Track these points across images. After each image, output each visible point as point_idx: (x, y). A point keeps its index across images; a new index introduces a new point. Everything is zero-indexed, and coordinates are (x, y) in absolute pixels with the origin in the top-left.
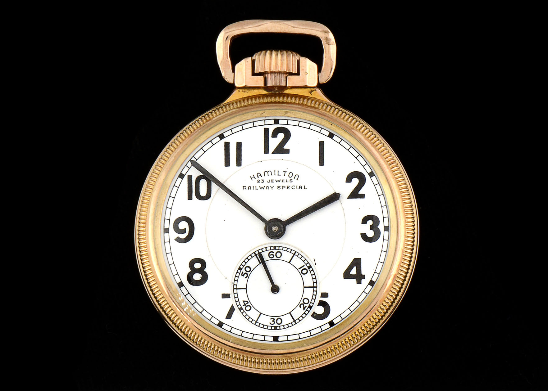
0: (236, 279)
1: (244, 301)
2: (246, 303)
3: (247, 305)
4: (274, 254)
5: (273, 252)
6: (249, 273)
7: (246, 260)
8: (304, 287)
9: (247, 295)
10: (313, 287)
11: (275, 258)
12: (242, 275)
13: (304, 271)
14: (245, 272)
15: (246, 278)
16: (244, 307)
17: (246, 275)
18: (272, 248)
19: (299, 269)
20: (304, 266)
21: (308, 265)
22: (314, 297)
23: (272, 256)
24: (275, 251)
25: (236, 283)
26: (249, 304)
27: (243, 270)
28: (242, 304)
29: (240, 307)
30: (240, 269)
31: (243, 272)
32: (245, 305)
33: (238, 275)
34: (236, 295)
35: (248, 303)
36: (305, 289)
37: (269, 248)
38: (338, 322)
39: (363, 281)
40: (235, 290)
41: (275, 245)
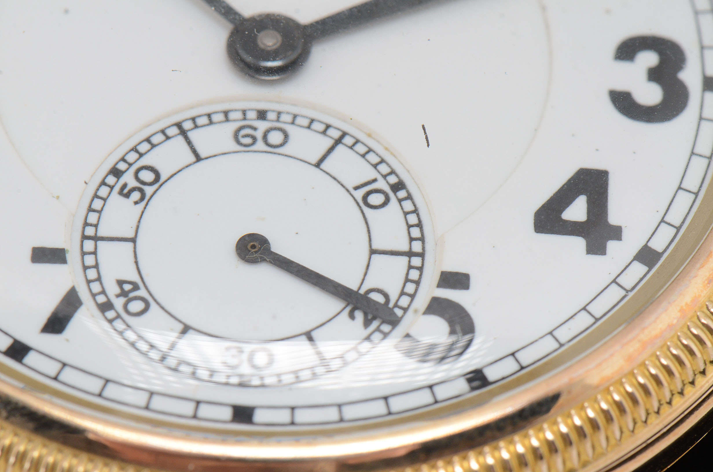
0: (97, 204)
1: (120, 283)
2: (127, 287)
3: (132, 295)
4: (259, 134)
5: (255, 129)
6: (149, 190)
7: (144, 147)
8: (373, 252)
9: (136, 263)
10: (410, 254)
11: (260, 145)
12: (121, 193)
13: (376, 199)
14: (132, 183)
15: (136, 203)
16: (119, 303)
17: (136, 195)
18: (251, 115)
19: (356, 188)
20: (375, 180)
21: (393, 179)
22: (410, 288)
23: (248, 141)
24: (262, 126)
25: (93, 218)
26: (142, 292)
27: (129, 179)
28: (113, 290)
29: (101, 299)
30: (116, 172)
31: (125, 186)
32: (123, 294)
33: (104, 191)
34: (90, 260)
35: (136, 287)
36: (374, 256)
37: (238, 115)
38: (503, 378)
39: (612, 245)
40: (89, 245)
41: (262, 106)
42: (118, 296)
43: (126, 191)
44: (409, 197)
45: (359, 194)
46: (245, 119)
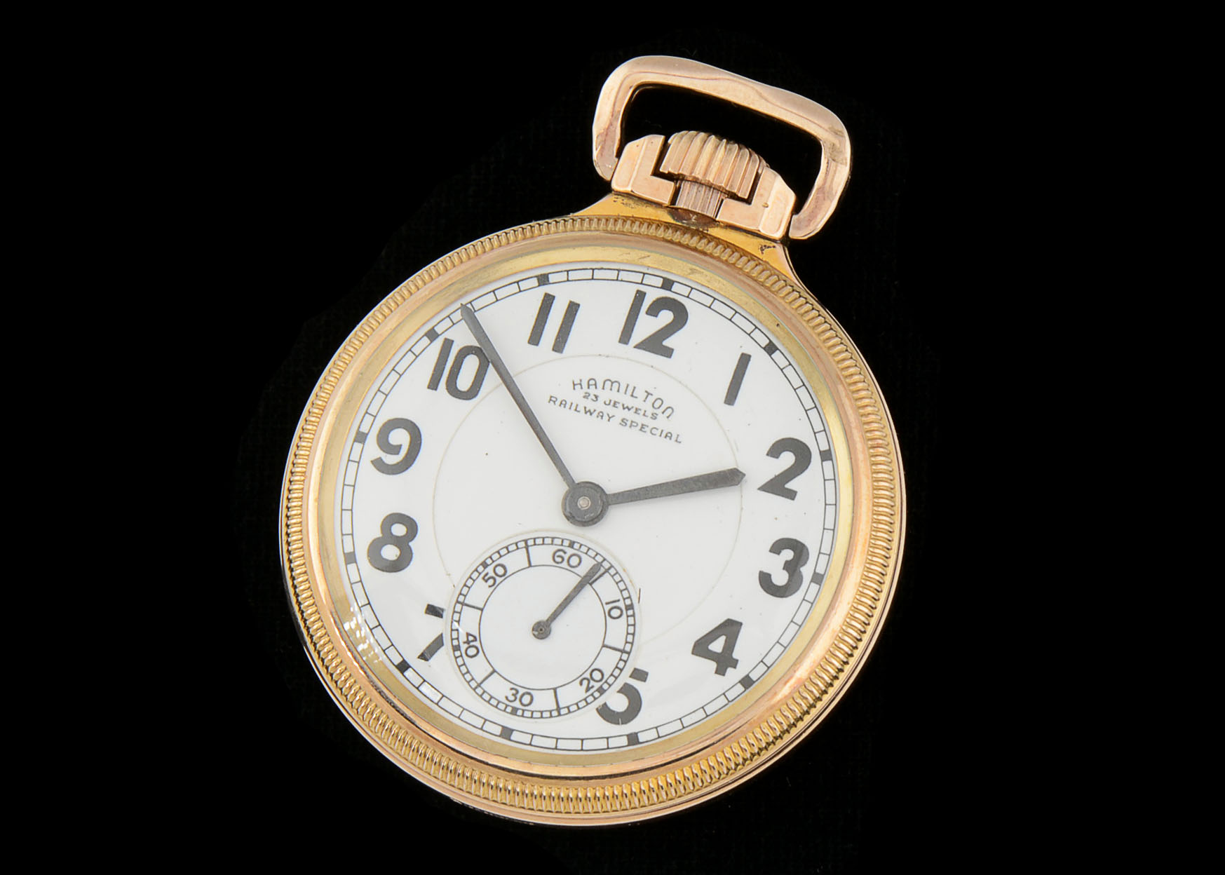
0: (470, 583)
1: (468, 635)
2: (471, 638)
3: (472, 644)
4: (566, 557)
5: (565, 553)
6: (499, 579)
7: (504, 552)
8: (604, 646)
9: (480, 624)
10: (623, 651)
11: (565, 564)
12: (483, 578)
13: (615, 613)
14: (491, 574)
15: (490, 586)
16: (463, 647)
17: (491, 582)
18: (566, 543)
19: (607, 603)
20: (619, 601)
21: (628, 602)
22: (617, 672)
23: (559, 560)
24: (570, 551)
25: (465, 591)
26: (477, 644)
27: (490, 570)
28: (463, 638)
29: (455, 643)
30: (485, 565)
31: (487, 574)
32: (468, 642)
33: (475, 575)
34: (456, 617)
35: (475, 639)
36: (604, 648)
37: (559, 542)
38: (647, 742)
39: (730, 670)
40: (458, 607)
41: (573, 539)
42: (464, 643)
43: (486, 578)
44: (633, 615)
45: (607, 608)
46: (562, 545)
